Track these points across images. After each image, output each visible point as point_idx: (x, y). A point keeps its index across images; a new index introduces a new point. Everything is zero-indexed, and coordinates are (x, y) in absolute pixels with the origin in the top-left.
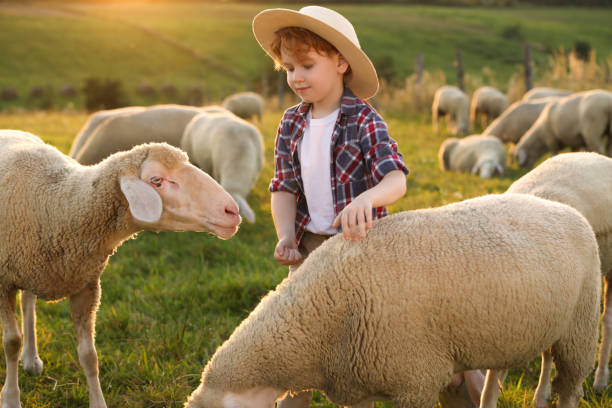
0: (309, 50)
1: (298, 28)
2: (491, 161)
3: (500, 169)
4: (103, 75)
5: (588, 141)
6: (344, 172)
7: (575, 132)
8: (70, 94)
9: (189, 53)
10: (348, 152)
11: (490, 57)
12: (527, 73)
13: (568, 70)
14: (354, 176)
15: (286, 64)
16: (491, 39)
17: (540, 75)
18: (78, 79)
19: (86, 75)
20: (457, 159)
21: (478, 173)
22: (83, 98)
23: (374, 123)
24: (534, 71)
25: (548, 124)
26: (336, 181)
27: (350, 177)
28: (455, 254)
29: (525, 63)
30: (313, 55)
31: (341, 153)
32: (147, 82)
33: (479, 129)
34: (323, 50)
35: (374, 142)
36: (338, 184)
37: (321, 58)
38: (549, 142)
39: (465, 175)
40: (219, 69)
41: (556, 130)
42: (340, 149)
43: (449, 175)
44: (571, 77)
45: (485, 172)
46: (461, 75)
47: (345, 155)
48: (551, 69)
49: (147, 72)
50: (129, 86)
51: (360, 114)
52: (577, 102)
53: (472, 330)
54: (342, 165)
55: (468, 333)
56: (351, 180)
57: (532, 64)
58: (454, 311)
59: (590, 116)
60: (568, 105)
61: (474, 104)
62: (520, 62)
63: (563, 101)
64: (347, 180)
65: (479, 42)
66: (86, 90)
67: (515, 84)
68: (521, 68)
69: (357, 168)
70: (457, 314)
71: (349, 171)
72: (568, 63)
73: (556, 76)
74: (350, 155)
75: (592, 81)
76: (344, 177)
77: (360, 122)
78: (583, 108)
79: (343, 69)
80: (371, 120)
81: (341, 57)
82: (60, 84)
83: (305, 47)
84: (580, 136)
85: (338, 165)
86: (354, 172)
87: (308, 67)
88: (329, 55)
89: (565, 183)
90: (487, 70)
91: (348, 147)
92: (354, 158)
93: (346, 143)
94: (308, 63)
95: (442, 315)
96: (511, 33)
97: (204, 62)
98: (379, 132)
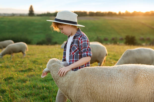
4: (131, 34)
6: (73, 52)
8: (122, 39)
10: (75, 47)
14: (76, 53)
18: (124, 36)
19: (126, 35)
22: (125, 41)
26: (70, 54)
27: (75, 53)
31: (73, 47)
32: (142, 37)
36: (71, 55)
42: (73, 45)
47: (74, 47)
49: (142, 34)
50: (137, 38)
54: (73, 50)
56: (75, 54)
64: (74, 54)
66: (126, 39)
69: (77, 51)
71: (75, 52)
74: (75, 48)
76: (73, 53)
80: (82, 40)
82: (119, 37)
85: (72, 50)
86: (76, 52)
91: (75, 45)
92: (77, 49)
93: (75, 44)
98: (84, 43)
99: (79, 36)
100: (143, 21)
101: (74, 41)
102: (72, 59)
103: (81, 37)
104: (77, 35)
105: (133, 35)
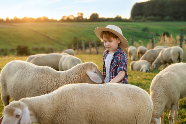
0: (111, 38)
1: (109, 32)
2: (146, 67)
3: (148, 70)
4: (23, 44)
5: (173, 61)
6: (112, 69)
7: (169, 58)
8: (12, 50)
9: (48, 37)
11: (139, 37)
12: (153, 42)
13: (165, 41)
14: (115, 70)
15: (104, 41)
16: (139, 31)
17: (156, 42)
18: (15, 46)
19: (17, 45)
20: (135, 67)
21: (142, 71)
22: (16, 51)
23: (122, 57)
24: (155, 41)
25: (162, 56)
26: (110, 71)
27: (114, 70)
28: (99, 94)
29: (152, 38)
30: (112, 39)
32: (36, 46)
33: (139, 58)
34: (115, 37)
35: (120, 62)
37: (114, 40)
38: (162, 61)
39: (139, 72)
40: (57, 42)
41: (164, 58)
43: (133, 72)
44: (165, 42)
45: (144, 71)
46: (133, 43)
48: (159, 40)
49: (36, 43)
50: (30, 47)
51: (119, 54)
52: (170, 50)
53: (99, 119)
55: (97, 120)
57: (154, 39)
58: (95, 112)
59: (174, 54)
60: (167, 50)
61: (138, 51)
62: (150, 38)
63: (166, 49)
65: (135, 32)
66: (17, 49)
67: (149, 45)
68: (151, 40)
70: (96, 113)
71: (114, 69)
72: (164, 38)
73: (161, 42)
74: (115, 65)
75: (172, 44)
76: (113, 70)
77: (118, 56)
78: (171, 51)
79: (119, 42)
80: (121, 56)
81: (119, 39)
82: (9, 48)
83: (110, 37)
84: (171, 60)
85: (112, 67)
86: (115, 69)
87: (111, 42)
88: (116, 39)
89: (174, 71)
90: (140, 41)
91: (115, 63)
93: (114, 61)
94: (111, 41)
95: (92, 112)
96: (145, 30)
97: (53, 40)
98: (122, 60)
99: (119, 53)
100: (36, 29)
101: (114, 58)
102: (112, 77)
103: (121, 54)
104: (117, 53)
105: (25, 45)
